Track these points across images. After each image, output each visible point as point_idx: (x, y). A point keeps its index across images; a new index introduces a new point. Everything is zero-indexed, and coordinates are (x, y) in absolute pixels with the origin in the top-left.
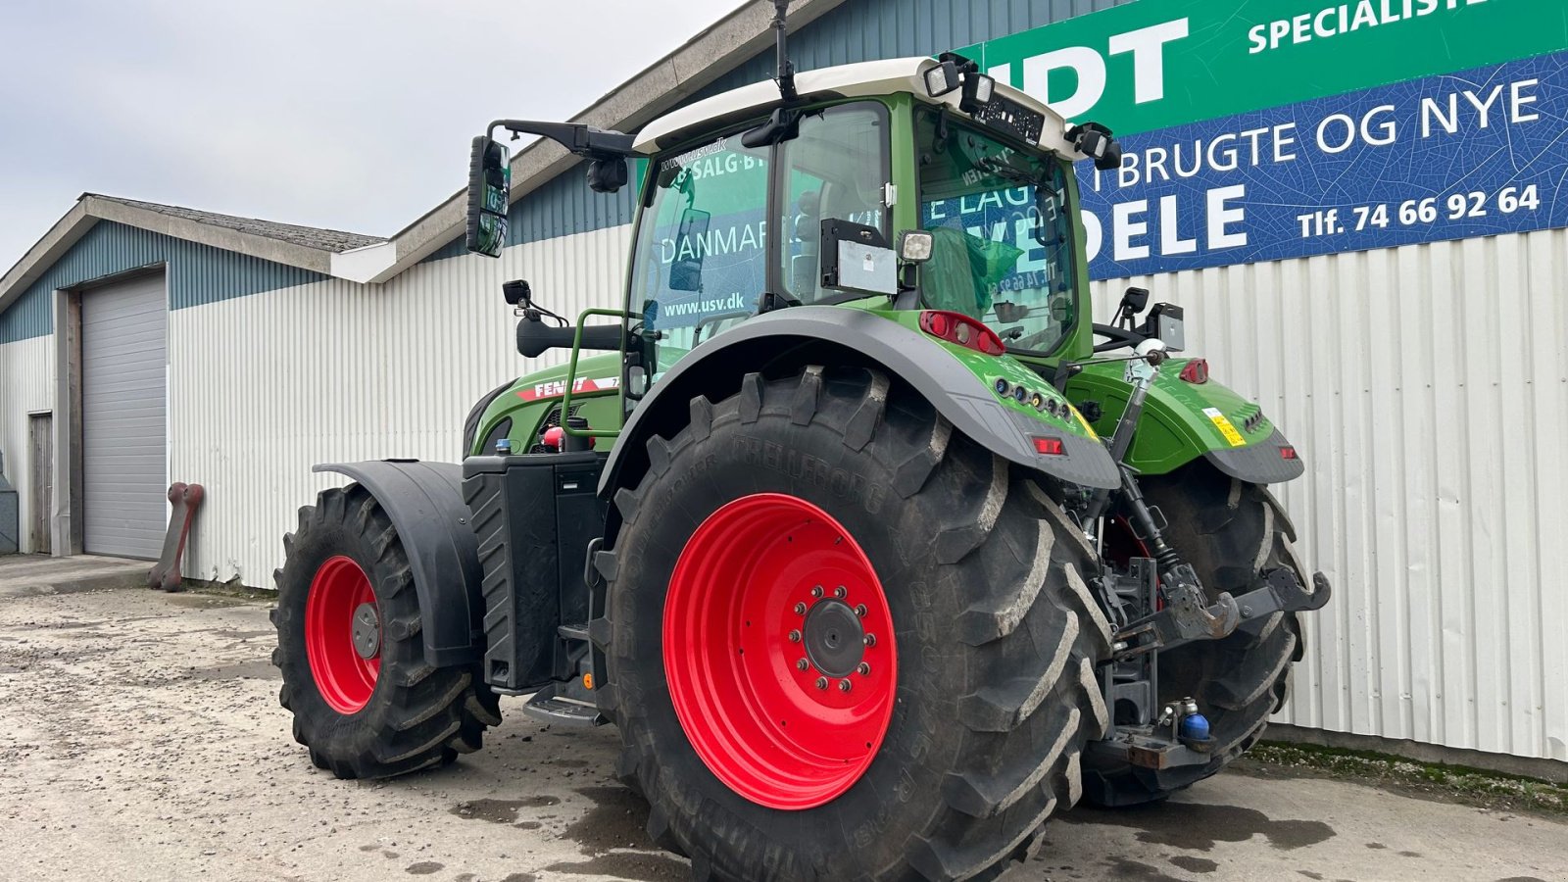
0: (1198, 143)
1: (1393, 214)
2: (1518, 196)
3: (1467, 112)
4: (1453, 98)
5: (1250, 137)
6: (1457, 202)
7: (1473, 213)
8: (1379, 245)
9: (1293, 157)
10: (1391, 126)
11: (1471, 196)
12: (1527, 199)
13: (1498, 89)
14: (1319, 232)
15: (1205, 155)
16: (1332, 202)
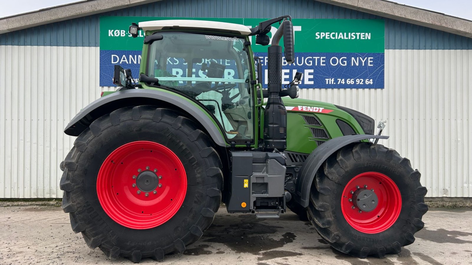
0: (303, 58)
1: (345, 81)
2: (369, 81)
3: (360, 62)
4: (358, 58)
5: (315, 58)
6: (358, 81)
7: (361, 83)
8: (342, 88)
9: (325, 65)
10: (346, 62)
11: (361, 80)
12: (371, 82)
13: (366, 58)
14: (330, 83)
15: (305, 61)
16: (333, 77)
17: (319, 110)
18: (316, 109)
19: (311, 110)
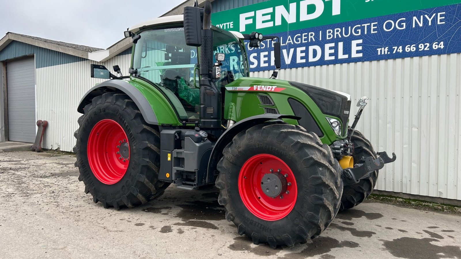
0: (350, 27)
1: (404, 49)
2: (438, 44)
3: (425, 21)
4: (422, 17)
5: (365, 26)
6: (421, 46)
7: (426, 49)
8: (399, 58)
9: (376, 32)
10: (404, 24)
11: (425, 44)
12: (441, 46)
13: (434, 14)
14: (383, 53)
15: (351, 31)
16: (387, 45)
17: (272, 88)
18: (269, 88)
19: (265, 89)
